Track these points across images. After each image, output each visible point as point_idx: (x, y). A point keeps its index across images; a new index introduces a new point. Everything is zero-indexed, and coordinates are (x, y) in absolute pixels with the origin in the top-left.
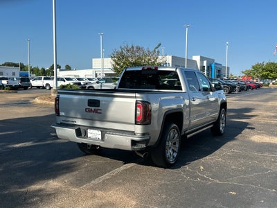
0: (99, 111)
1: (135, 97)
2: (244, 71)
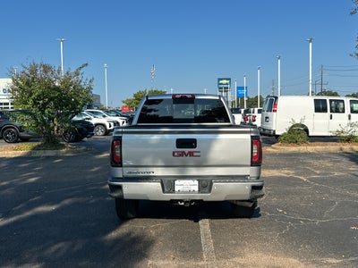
0: (195, 154)
1: (250, 132)
2: (125, 100)
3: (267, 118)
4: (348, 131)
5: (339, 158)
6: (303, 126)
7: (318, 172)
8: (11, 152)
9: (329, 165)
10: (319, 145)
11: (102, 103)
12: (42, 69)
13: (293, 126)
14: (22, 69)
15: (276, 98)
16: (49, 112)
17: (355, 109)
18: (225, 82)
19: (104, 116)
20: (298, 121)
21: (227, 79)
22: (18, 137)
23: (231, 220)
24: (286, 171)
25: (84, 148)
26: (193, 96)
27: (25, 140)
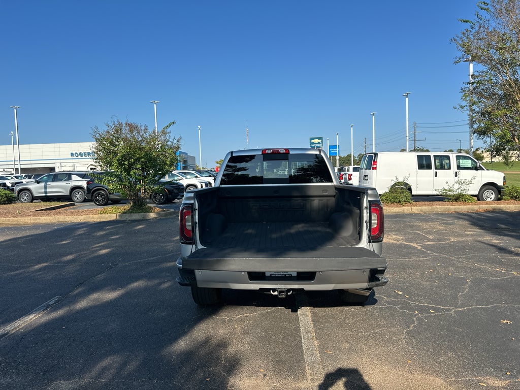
2: (218, 160)
3: (365, 176)
4: (456, 189)
5: (450, 220)
6: (407, 184)
7: (431, 237)
8: (96, 216)
9: (441, 228)
10: (425, 205)
11: (197, 164)
12: (128, 128)
13: (395, 184)
14: (106, 128)
15: (376, 154)
16: (135, 173)
17: (461, 165)
18: (316, 141)
19: (196, 177)
20: (401, 180)
21: (319, 138)
22: (108, 199)
23: (339, 308)
24: (394, 237)
25: (173, 210)
26: (287, 150)
27: (116, 202)
